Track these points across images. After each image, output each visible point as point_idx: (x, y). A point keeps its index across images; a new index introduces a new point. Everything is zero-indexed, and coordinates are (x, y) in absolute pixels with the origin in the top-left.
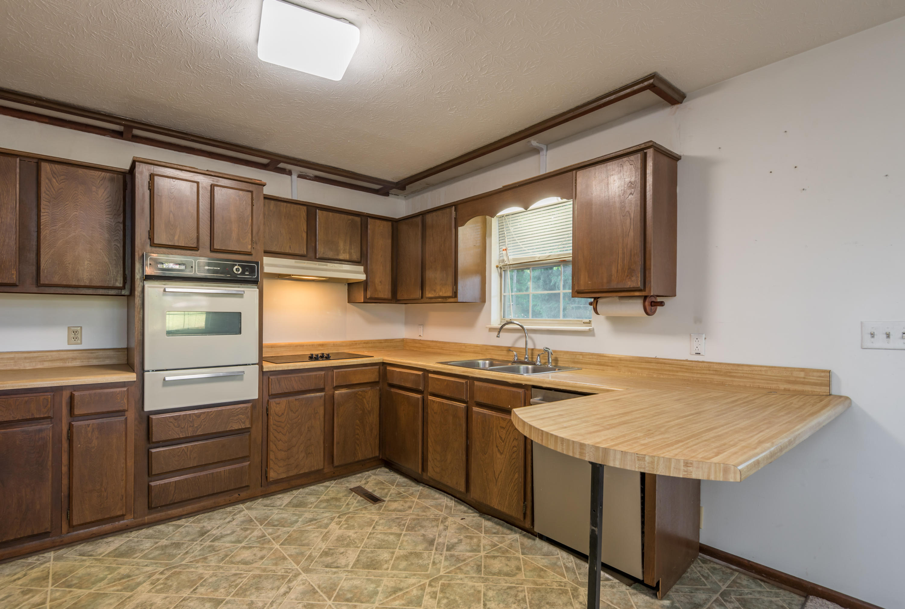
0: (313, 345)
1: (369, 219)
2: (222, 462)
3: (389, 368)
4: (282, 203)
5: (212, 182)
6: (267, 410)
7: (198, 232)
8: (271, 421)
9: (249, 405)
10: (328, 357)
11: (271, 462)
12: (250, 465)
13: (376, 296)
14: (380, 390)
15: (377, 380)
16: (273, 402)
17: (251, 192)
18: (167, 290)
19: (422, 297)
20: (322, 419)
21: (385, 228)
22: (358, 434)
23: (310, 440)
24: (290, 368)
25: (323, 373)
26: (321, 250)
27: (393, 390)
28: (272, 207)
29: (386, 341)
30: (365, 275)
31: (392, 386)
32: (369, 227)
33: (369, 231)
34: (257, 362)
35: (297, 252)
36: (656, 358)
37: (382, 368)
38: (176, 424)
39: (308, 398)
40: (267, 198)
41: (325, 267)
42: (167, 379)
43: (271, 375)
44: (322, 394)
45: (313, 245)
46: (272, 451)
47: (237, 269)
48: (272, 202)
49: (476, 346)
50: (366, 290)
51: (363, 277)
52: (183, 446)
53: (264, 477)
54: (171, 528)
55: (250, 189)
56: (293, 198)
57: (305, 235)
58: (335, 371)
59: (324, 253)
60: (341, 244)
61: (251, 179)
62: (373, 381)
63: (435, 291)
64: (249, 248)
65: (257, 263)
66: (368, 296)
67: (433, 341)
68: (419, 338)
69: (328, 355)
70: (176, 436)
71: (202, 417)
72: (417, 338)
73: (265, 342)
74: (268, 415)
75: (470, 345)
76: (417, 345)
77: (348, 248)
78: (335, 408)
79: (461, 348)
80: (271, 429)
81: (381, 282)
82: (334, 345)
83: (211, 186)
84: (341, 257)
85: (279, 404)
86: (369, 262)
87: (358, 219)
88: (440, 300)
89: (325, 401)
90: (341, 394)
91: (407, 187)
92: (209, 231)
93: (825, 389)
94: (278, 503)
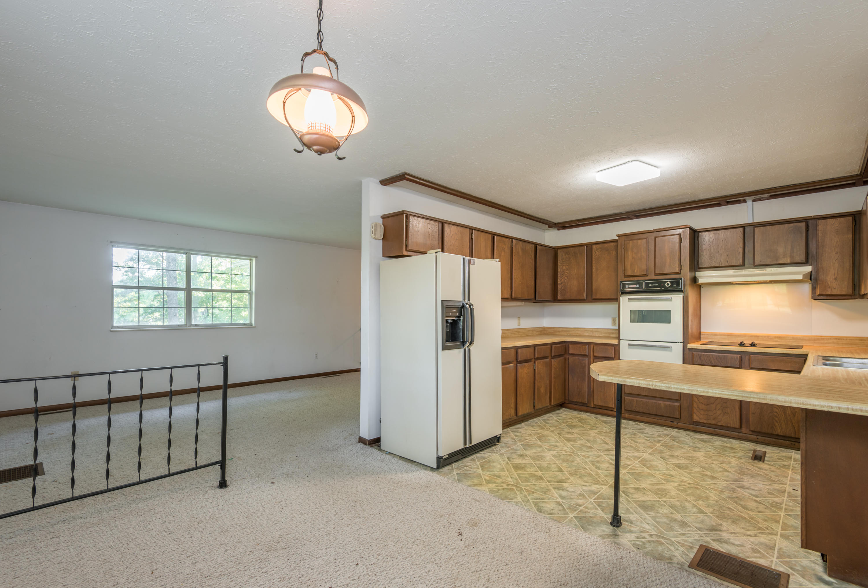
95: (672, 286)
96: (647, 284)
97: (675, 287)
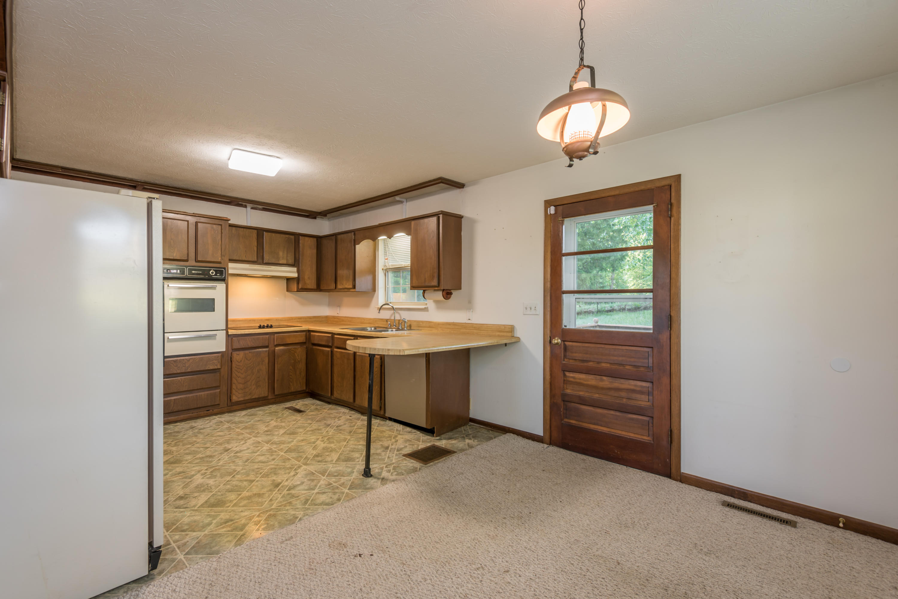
0: (261, 320)
1: (300, 237)
2: (202, 389)
3: (312, 333)
4: (240, 229)
5: (196, 220)
6: (231, 358)
7: (188, 250)
8: (234, 365)
9: (220, 355)
10: (271, 327)
11: (234, 390)
12: (220, 391)
13: (306, 287)
14: (307, 348)
15: (305, 341)
16: (235, 354)
17: (221, 225)
18: (170, 285)
19: (336, 288)
20: (267, 365)
21: (312, 242)
22: (291, 375)
23: (259, 377)
24: (246, 333)
25: (267, 336)
26: (267, 258)
27: (315, 347)
28: (233, 231)
29: (315, 317)
30: (297, 274)
31: (314, 345)
32: (300, 241)
33: (300, 245)
34: (225, 328)
35: (250, 259)
36: (454, 322)
37: (308, 334)
38: (175, 365)
39: (258, 352)
40: (231, 226)
41: (270, 269)
42: (170, 337)
43: (234, 337)
44: (267, 349)
45: (262, 254)
46: (234, 383)
47: (212, 272)
48: (234, 228)
49: (370, 319)
50: (298, 284)
51: (296, 275)
52: (179, 378)
53: (229, 399)
54: (171, 427)
55: (220, 223)
56: (248, 225)
57: (255, 249)
58: (276, 335)
59: (268, 260)
60: (281, 254)
61: (221, 217)
62: (302, 342)
63: (343, 284)
64: (219, 259)
65: (225, 269)
66: (300, 288)
67: (346, 317)
68: (337, 315)
69: (271, 325)
70: (175, 372)
71: (191, 361)
72: (336, 315)
73: (229, 318)
74: (231, 361)
75: (367, 319)
76: (336, 320)
77: (285, 256)
78: (276, 359)
79: (362, 320)
80: (233, 370)
81: (309, 278)
82: (276, 319)
83: (196, 222)
84: (281, 262)
85: (239, 355)
86: (300, 265)
87: (292, 237)
88: (346, 290)
89: (269, 353)
90: (280, 350)
91: (328, 215)
92: (195, 250)
93: (510, 334)
94: (239, 415)
95: (216, 275)
96: (190, 270)
97: (218, 276)
